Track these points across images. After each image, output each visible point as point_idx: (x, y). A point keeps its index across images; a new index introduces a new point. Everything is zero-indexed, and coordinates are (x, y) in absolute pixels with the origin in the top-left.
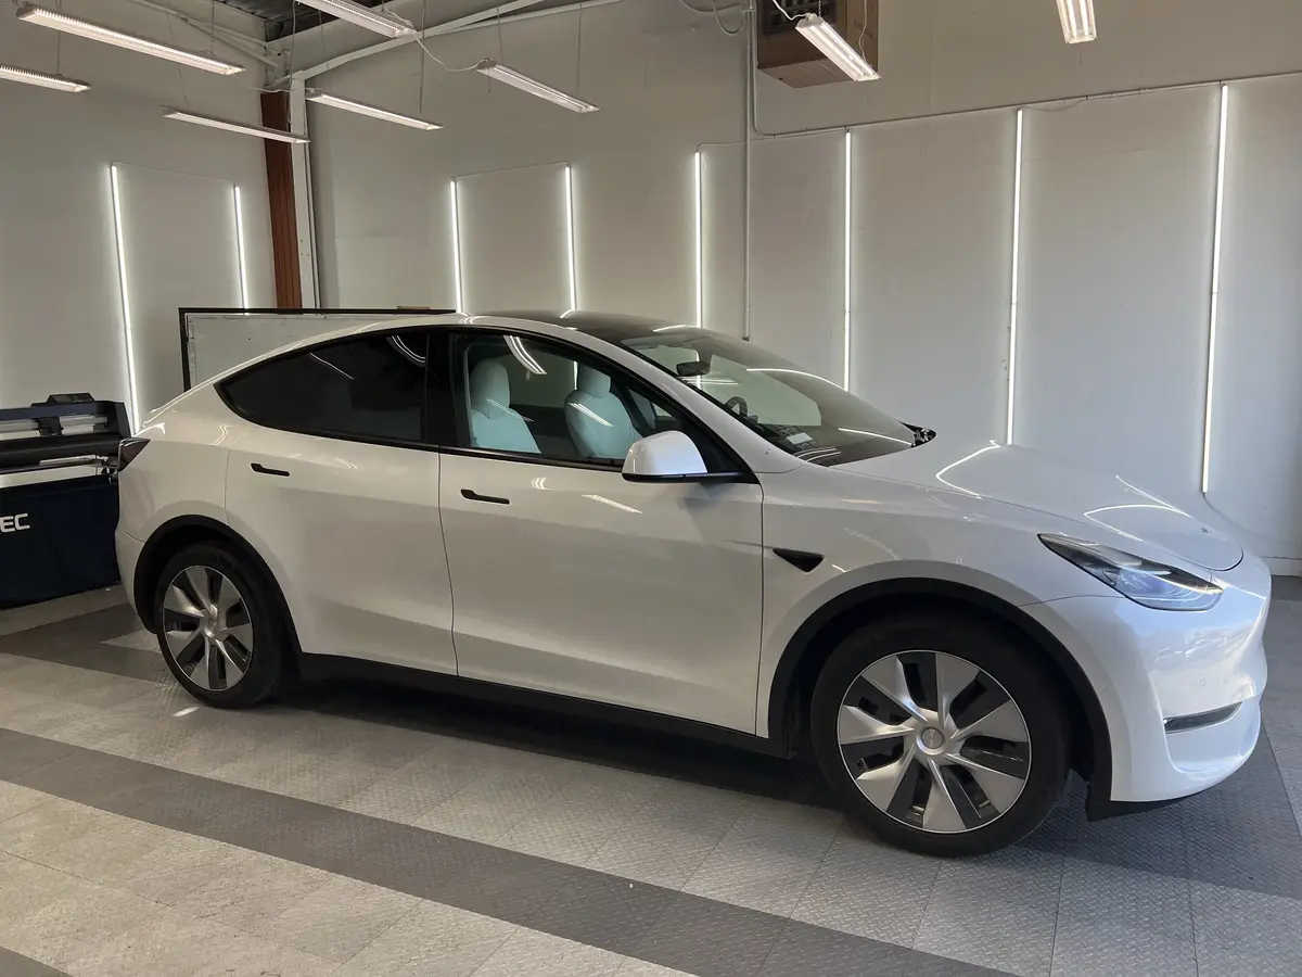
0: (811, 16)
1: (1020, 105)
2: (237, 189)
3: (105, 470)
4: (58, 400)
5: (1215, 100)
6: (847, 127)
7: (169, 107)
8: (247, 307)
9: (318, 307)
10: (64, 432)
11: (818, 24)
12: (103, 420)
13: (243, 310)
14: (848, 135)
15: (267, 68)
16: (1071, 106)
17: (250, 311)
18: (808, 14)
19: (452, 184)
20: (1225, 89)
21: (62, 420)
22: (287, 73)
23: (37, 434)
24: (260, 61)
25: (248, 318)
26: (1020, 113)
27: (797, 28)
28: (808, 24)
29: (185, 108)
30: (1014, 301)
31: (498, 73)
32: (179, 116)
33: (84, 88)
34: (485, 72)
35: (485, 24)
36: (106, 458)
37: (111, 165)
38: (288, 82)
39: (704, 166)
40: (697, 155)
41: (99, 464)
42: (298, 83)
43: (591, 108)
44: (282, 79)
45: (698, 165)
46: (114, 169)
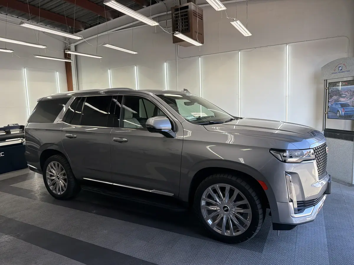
0: (177, 32)
1: (240, 50)
2: (58, 72)
3: (22, 142)
4: (10, 125)
5: (285, 48)
6: (199, 56)
7: (35, 55)
10: (12, 133)
11: (179, 34)
12: (22, 130)
14: (200, 58)
15: (65, 43)
16: (252, 50)
18: (176, 32)
19: (109, 70)
20: (288, 46)
21: (11, 131)
22: (70, 44)
23: (5, 133)
24: (63, 42)
26: (240, 52)
27: (174, 35)
28: (177, 34)
29: (39, 55)
31: (107, 46)
33: (12, 51)
34: (104, 46)
35: (114, 32)
36: (22, 139)
37: (24, 68)
38: (70, 46)
39: (167, 66)
40: (165, 63)
41: (21, 140)
42: (72, 46)
43: (136, 53)
44: (69, 46)
45: (166, 65)
46: (25, 69)
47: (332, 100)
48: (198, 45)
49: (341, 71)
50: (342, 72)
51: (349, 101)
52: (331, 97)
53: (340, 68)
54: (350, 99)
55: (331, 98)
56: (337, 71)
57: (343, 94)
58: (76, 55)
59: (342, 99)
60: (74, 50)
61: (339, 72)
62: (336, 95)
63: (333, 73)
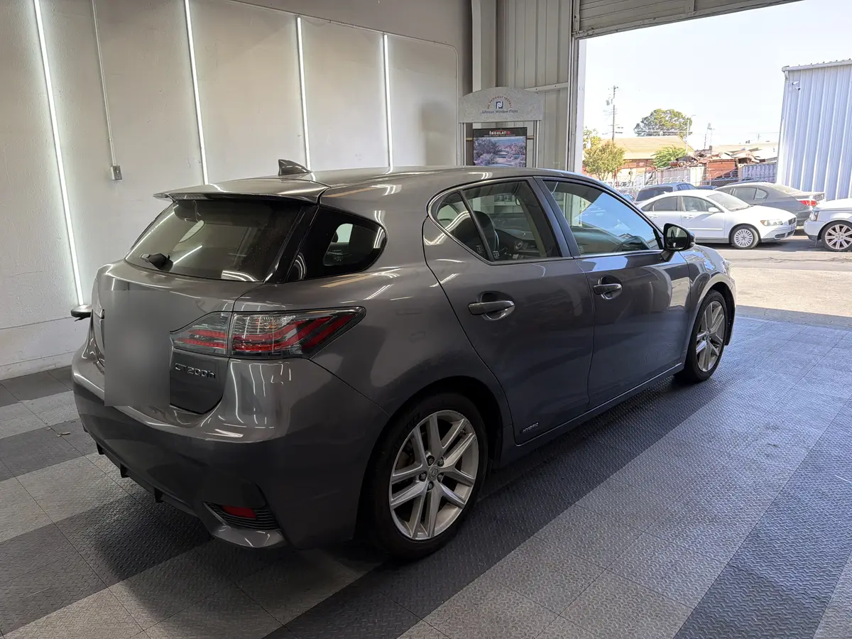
5: (382, 41)
16: (323, 24)
20: (386, 36)
26: (298, 20)
47: (481, 162)
49: (501, 109)
50: (503, 112)
51: (512, 163)
52: (479, 155)
53: (500, 105)
54: (516, 158)
55: (479, 157)
56: (492, 108)
57: (501, 151)
59: (500, 160)
61: (497, 112)
62: (488, 152)
63: (483, 113)
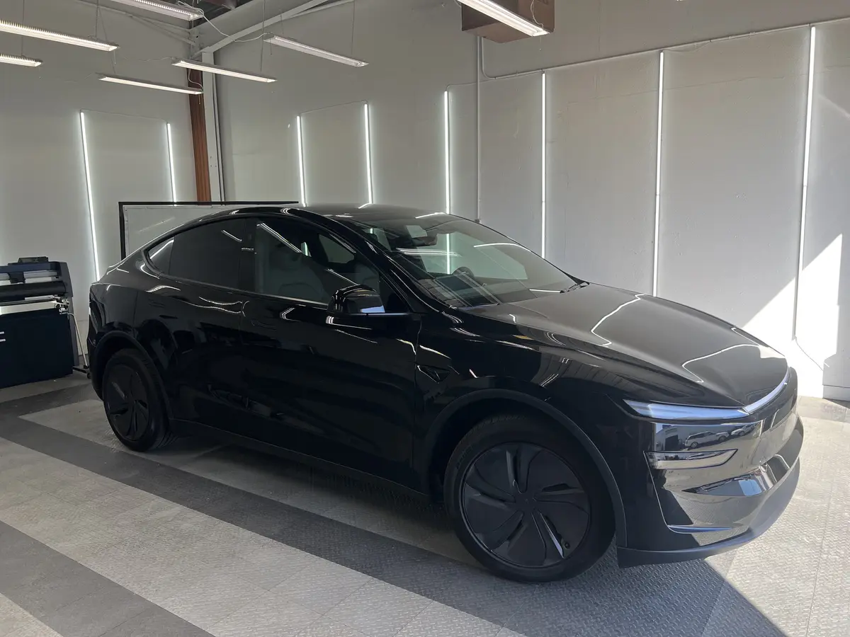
1: (661, 48)
2: (169, 125)
3: (58, 305)
4: (24, 261)
5: (807, 37)
6: (542, 69)
8: (175, 201)
9: (223, 201)
10: (27, 281)
12: (55, 273)
13: (173, 203)
14: (544, 75)
15: (190, 46)
16: (699, 48)
17: (178, 203)
19: (298, 118)
20: (813, 29)
21: (26, 274)
22: (201, 49)
23: (8, 283)
24: (185, 42)
25: (175, 208)
26: (662, 54)
30: (658, 193)
32: (107, 79)
33: (40, 63)
34: (268, 41)
37: (79, 111)
38: (201, 53)
39: (451, 100)
40: (446, 93)
41: (55, 302)
42: (208, 53)
43: (363, 64)
44: (198, 52)
45: (446, 100)
46: (82, 114)
48: (537, 34)
58: (216, 74)
60: (213, 63)
